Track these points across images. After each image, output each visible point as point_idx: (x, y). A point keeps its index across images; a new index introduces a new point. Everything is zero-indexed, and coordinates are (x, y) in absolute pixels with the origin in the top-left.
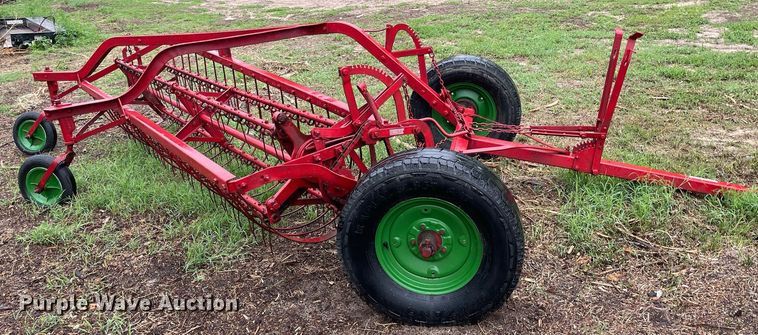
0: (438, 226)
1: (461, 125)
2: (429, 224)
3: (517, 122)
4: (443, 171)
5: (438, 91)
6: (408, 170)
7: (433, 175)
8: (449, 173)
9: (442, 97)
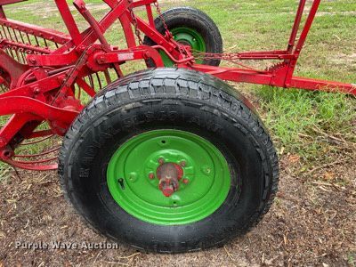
0: (178, 157)
1: (184, 56)
2: (168, 155)
3: (220, 50)
4: (184, 94)
5: (163, 33)
6: (138, 97)
7: (171, 102)
8: (192, 96)
9: (166, 38)
